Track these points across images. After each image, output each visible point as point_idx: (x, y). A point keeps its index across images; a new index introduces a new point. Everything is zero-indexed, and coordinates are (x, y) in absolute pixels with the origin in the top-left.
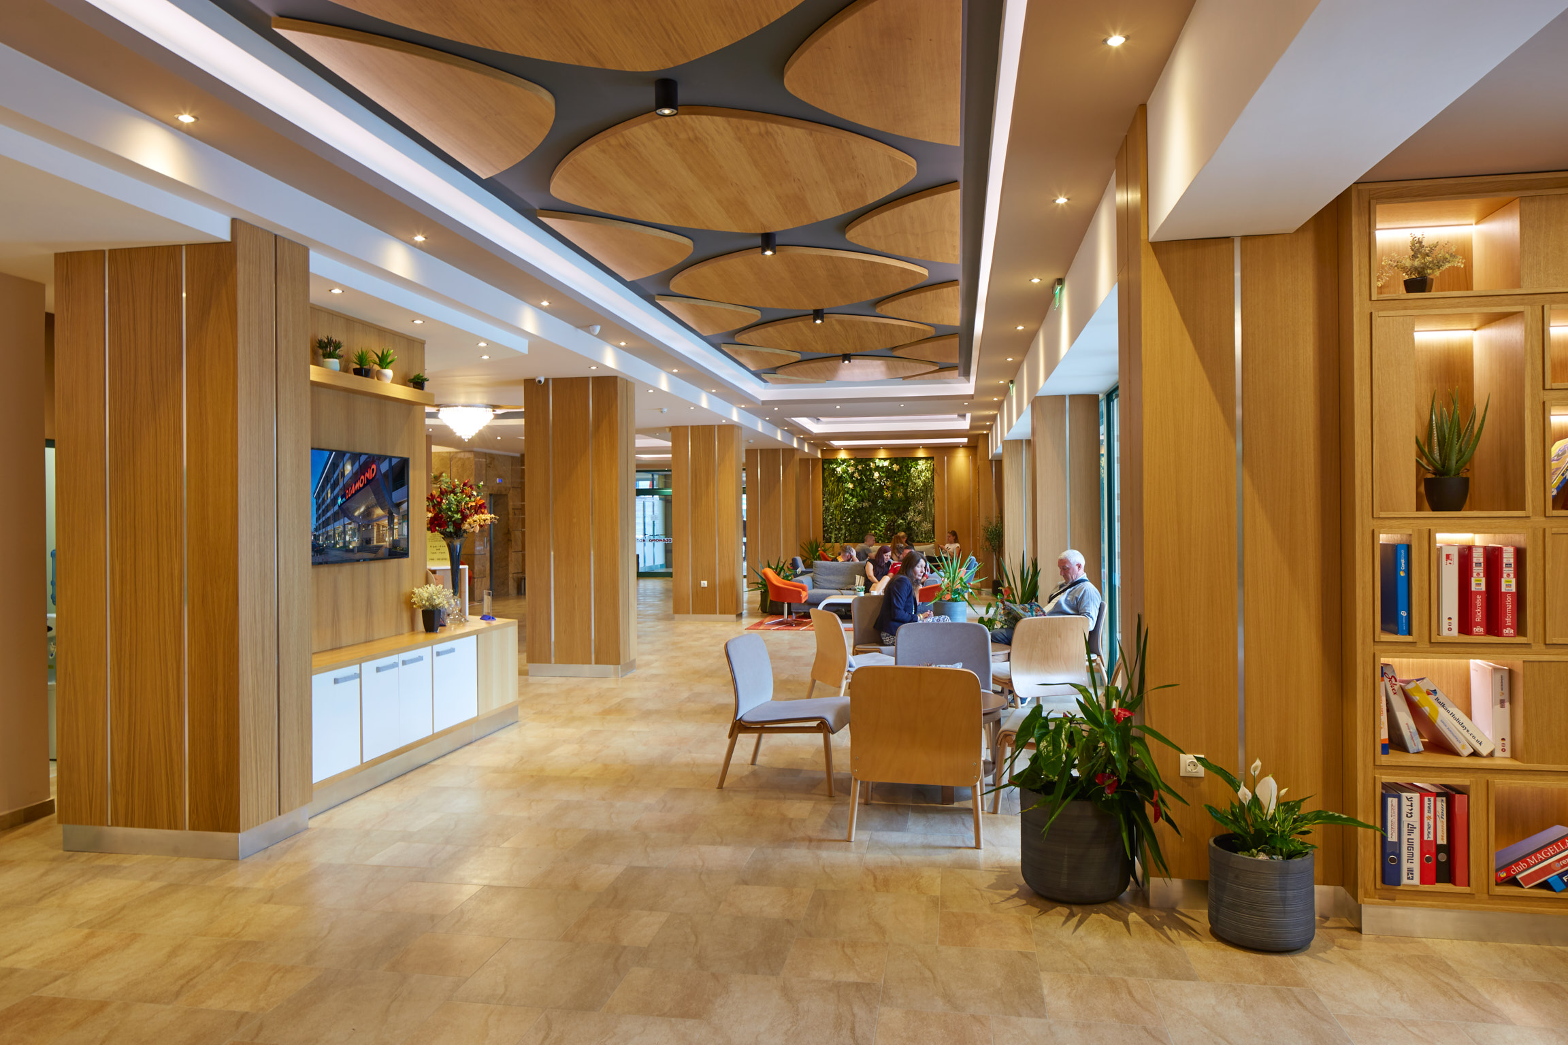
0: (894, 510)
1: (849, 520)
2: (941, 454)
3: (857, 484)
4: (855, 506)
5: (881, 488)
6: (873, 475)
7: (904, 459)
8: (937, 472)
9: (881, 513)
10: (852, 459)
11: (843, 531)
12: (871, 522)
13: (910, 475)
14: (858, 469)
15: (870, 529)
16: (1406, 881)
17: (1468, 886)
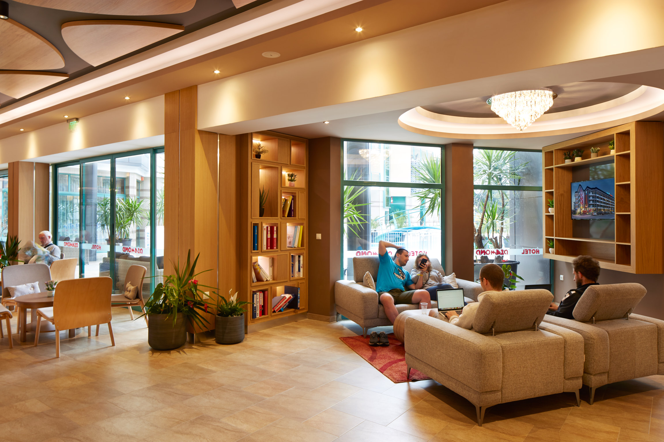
16: (257, 317)
17: (268, 315)
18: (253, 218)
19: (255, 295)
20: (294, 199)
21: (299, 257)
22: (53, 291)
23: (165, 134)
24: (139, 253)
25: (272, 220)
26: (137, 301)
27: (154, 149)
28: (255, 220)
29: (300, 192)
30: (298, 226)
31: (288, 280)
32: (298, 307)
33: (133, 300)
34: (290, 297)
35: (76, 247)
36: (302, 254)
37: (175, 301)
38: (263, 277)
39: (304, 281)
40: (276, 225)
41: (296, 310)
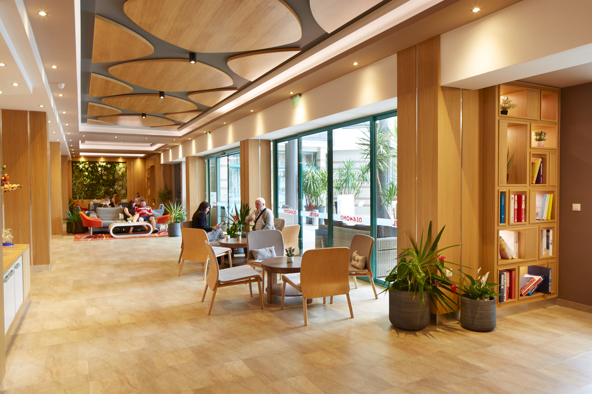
0: (108, 185)
1: (86, 189)
2: (130, 161)
3: (90, 173)
4: (89, 183)
5: (102, 175)
6: (98, 169)
7: (113, 162)
8: (128, 168)
9: (102, 186)
10: (87, 161)
11: (83, 194)
12: (97, 190)
13: (116, 170)
14: (90, 166)
15: (96, 193)
16: (504, 300)
17: (515, 298)
18: (501, 185)
19: (502, 276)
20: (544, 162)
21: (548, 231)
22: (291, 257)
23: (398, 97)
24: (358, 221)
25: (519, 188)
26: (366, 271)
27: (374, 116)
28: (503, 188)
29: (550, 153)
30: (547, 194)
31: (537, 259)
32: (550, 291)
33: (362, 270)
34: (540, 279)
35: (295, 214)
36: (552, 228)
37: (422, 278)
38: (508, 254)
39: (554, 260)
40: (525, 193)
41: (546, 294)
